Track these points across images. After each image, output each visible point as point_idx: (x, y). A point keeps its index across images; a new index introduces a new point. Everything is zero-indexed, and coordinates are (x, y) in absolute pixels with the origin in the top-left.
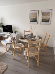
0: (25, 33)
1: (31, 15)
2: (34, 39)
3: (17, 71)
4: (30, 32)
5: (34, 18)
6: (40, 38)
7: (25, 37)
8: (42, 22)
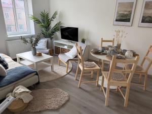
0: (103, 43)
1: (118, 7)
2: (121, 55)
3: (85, 107)
4: (113, 41)
5: (126, 13)
6: (135, 55)
7: (103, 51)
8: (143, 21)
